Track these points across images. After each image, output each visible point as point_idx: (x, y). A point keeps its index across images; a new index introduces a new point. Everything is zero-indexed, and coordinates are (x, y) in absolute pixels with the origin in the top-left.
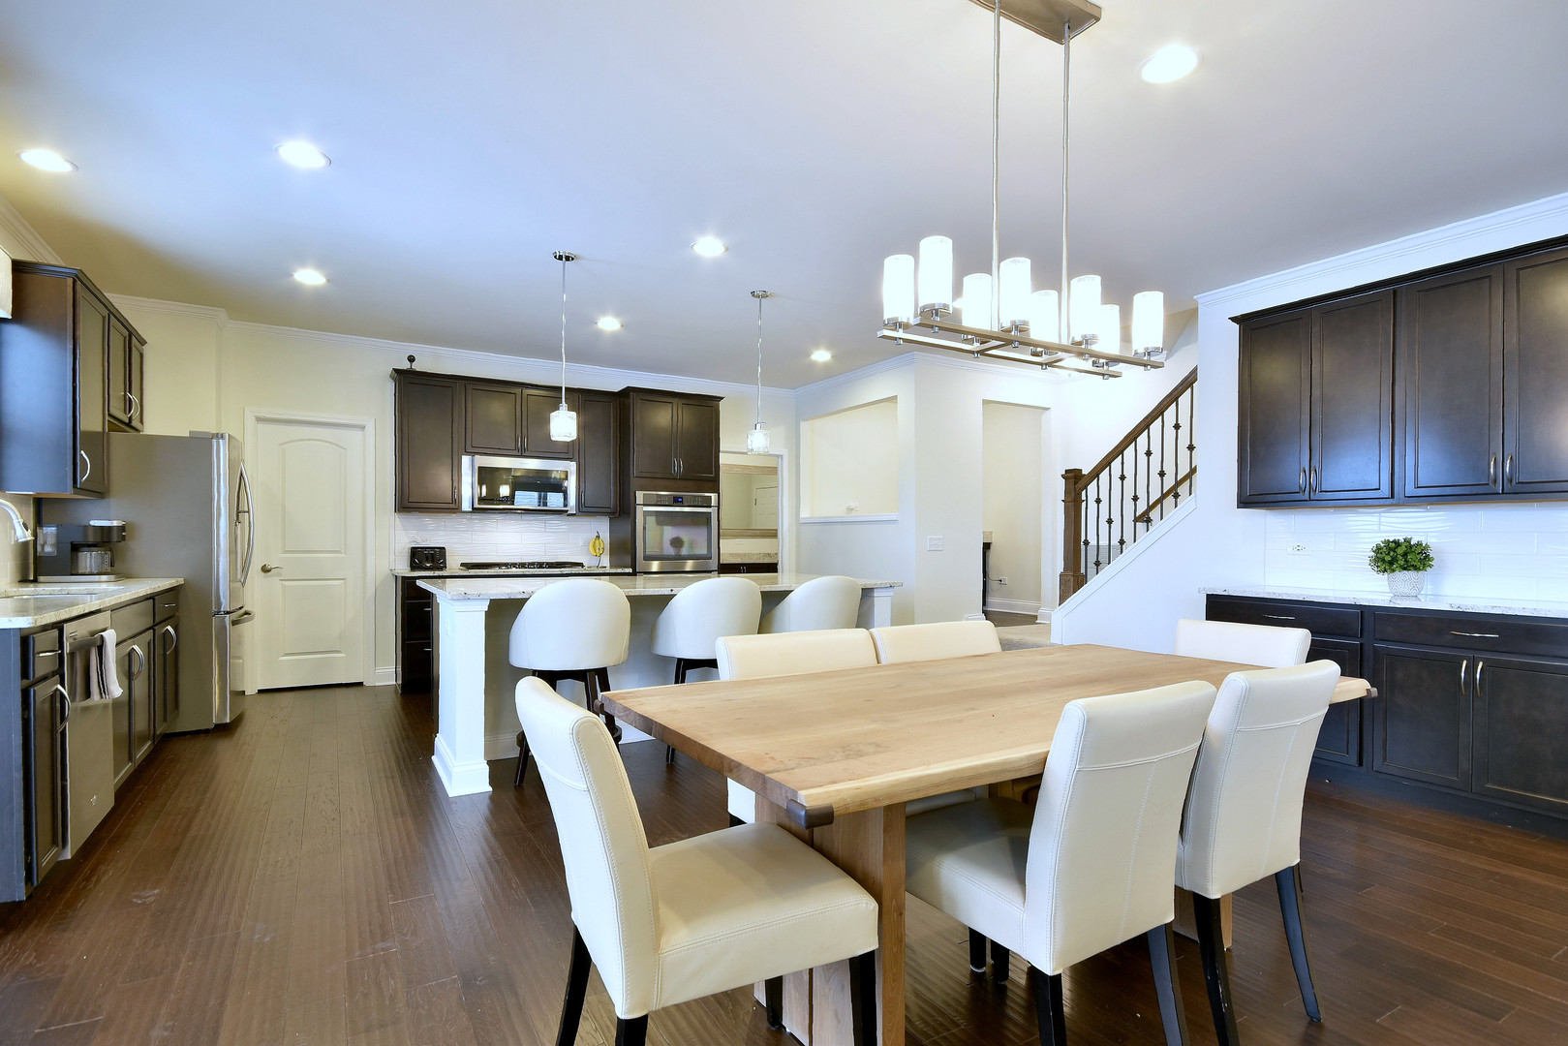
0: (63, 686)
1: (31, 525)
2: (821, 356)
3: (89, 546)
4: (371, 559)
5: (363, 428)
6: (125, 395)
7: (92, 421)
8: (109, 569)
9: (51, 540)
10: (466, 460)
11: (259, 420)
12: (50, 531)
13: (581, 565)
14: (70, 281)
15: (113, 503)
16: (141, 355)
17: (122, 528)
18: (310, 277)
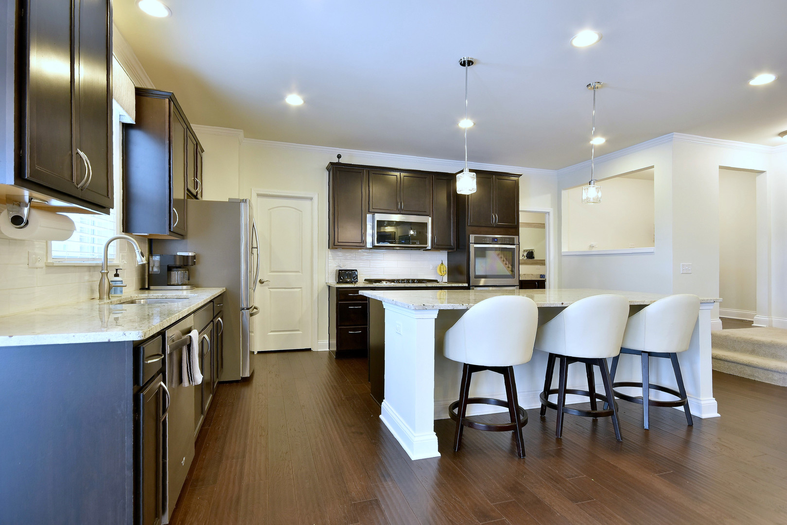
0: (165, 382)
1: (146, 254)
2: (598, 141)
3: (177, 267)
4: (315, 276)
5: (311, 199)
6: (194, 179)
7: (179, 193)
8: (187, 282)
9: (157, 264)
10: (369, 216)
11: (259, 195)
12: (157, 258)
13: (436, 281)
14: (167, 100)
15: (190, 241)
16: (202, 158)
17: (194, 257)
18: (294, 100)
